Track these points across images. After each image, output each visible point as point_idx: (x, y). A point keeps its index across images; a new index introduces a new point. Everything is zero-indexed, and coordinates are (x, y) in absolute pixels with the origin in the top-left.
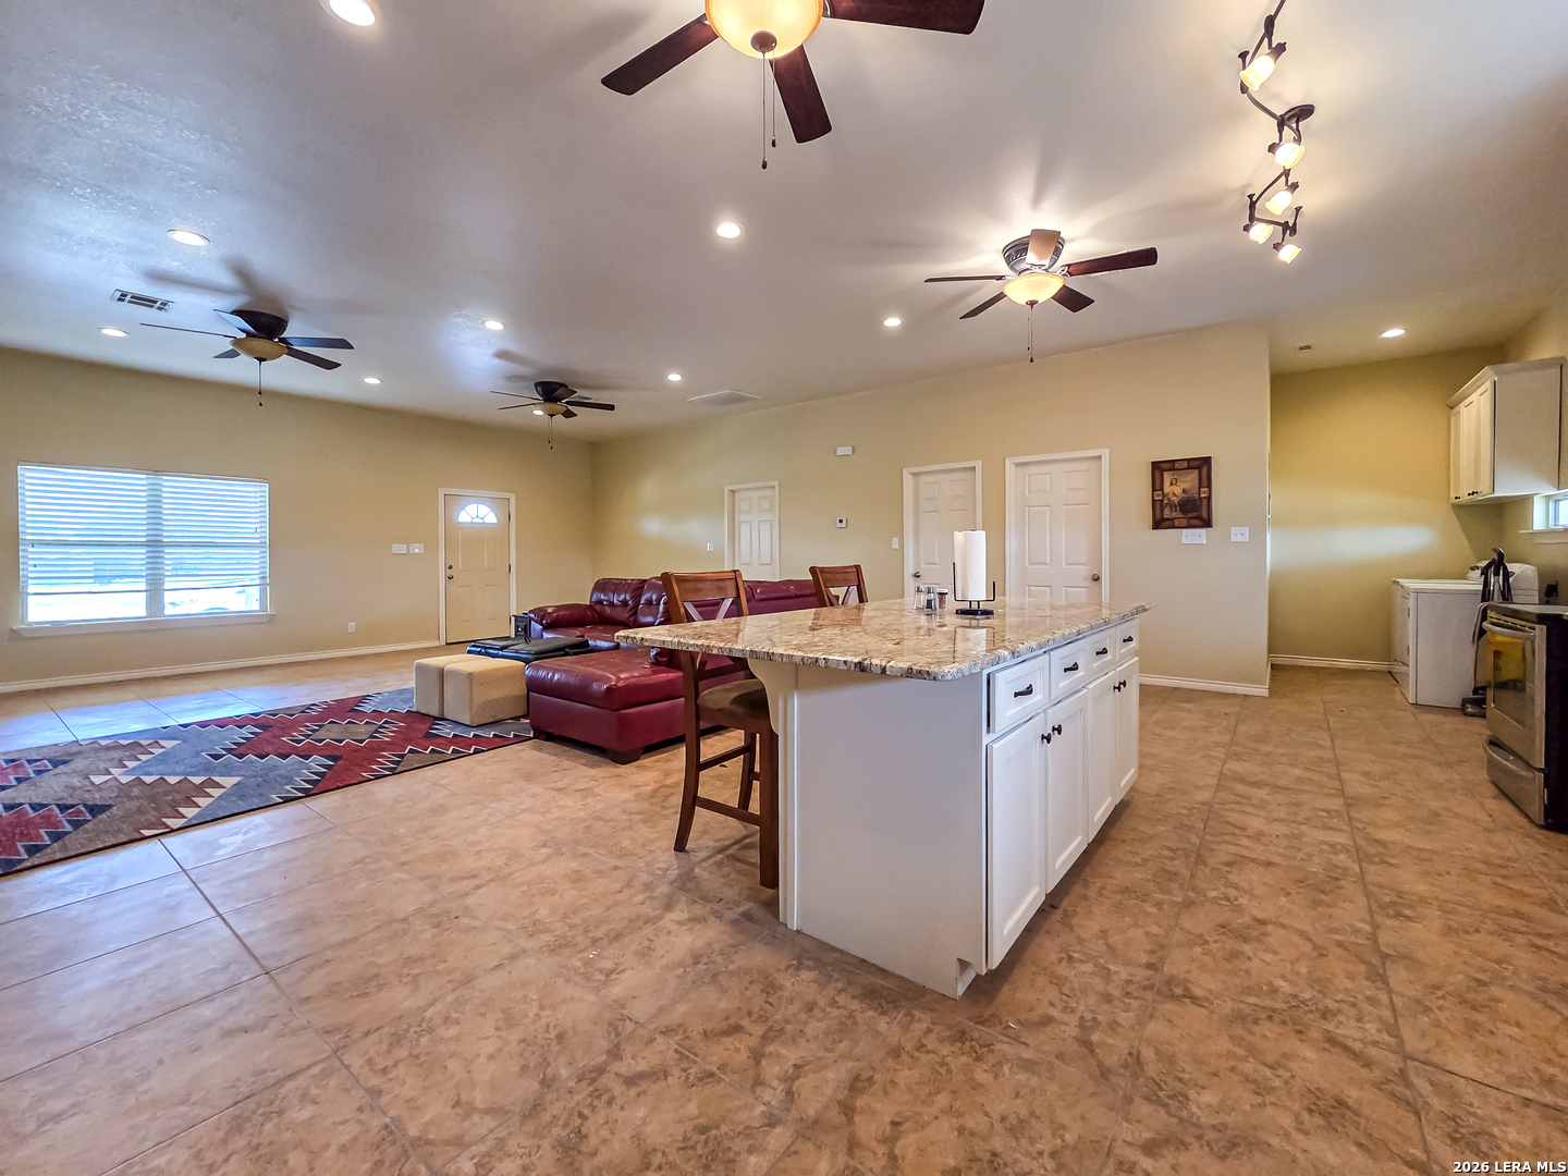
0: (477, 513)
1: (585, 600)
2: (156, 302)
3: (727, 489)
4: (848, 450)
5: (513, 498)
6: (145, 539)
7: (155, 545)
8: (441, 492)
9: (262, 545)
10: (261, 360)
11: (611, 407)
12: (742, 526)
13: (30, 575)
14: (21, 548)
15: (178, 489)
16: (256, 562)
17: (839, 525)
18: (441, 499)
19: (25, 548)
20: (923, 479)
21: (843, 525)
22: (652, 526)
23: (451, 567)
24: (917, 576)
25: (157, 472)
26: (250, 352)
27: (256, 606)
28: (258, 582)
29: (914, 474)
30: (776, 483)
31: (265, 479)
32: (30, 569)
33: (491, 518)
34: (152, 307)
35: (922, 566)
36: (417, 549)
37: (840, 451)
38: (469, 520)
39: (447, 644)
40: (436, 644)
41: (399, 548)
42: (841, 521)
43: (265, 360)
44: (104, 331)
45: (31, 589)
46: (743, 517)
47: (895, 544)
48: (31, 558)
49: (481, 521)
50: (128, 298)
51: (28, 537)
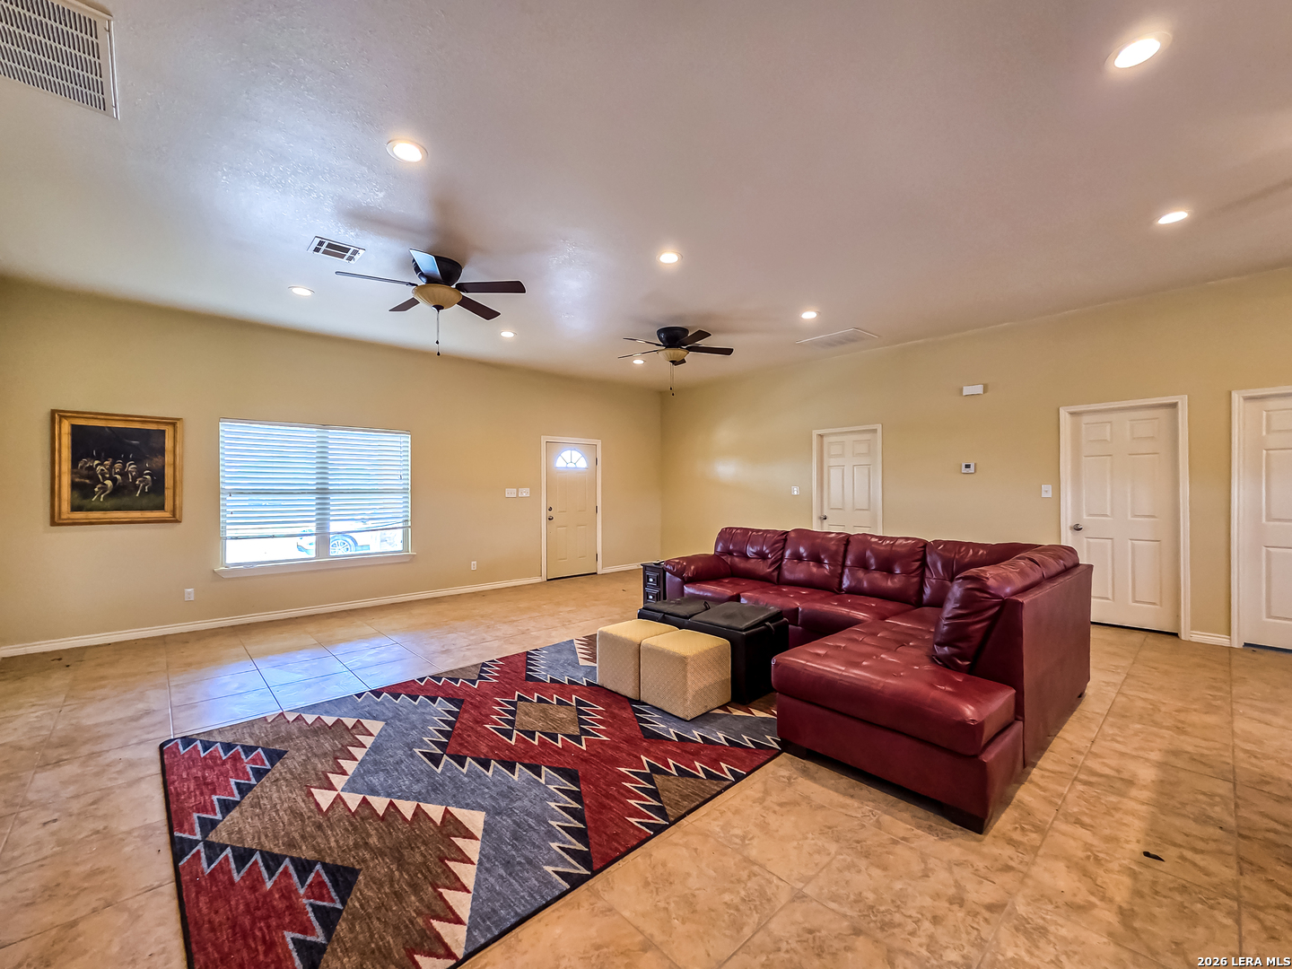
0: (571, 459)
1: (710, 550)
2: (347, 250)
3: (815, 433)
4: (978, 389)
5: (599, 443)
6: (315, 488)
7: (323, 492)
8: (544, 439)
9: (404, 491)
10: (439, 308)
11: (728, 352)
12: (832, 471)
13: (228, 521)
14: (221, 496)
15: (340, 440)
16: (398, 506)
17: (964, 470)
18: (543, 445)
19: (224, 497)
20: (1086, 419)
21: (972, 470)
22: (726, 470)
23: (550, 509)
24: (1077, 528)
25: (325, 426)
26: (429, 299)
27: (399, 547)
28: (401, 525)
29: (1072, 414)
30: (879, 427)
31: (408, 431)
32: (228, 516)
33: (583, 464)
34: (342, 257)
35: (1085, 517)
36: (525, 493)
37: (967, 390)
38: (564, 465)
39: (548, 580)
40: (538, 580)
41: (511, 493)
42: (968, 466)
43: (442, 308)
44: (295, 290)
45: (229, 534)
46: (833, 462)
47: (1047, 492)
48: (230, 505)
49: (574, 466)
50: (324, 248)
51: (227, 487)
